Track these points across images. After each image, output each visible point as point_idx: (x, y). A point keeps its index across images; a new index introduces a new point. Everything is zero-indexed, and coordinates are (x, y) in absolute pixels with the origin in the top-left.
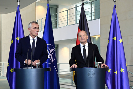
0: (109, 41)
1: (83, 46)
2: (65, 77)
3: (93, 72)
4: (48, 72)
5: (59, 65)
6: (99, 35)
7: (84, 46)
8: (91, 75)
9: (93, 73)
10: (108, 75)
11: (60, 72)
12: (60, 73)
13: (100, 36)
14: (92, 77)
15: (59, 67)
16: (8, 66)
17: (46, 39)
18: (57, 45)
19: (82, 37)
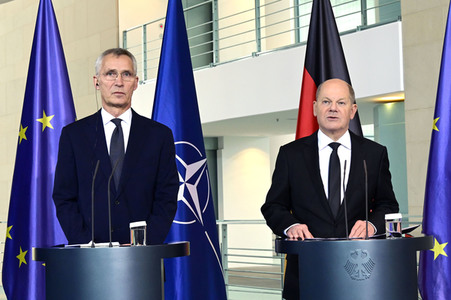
0: (437, 124)
1: (331, 145)
2: (250, 278)
3: (369, 257)
4: (178, 259)
5: (225, 230)
6: (400, 92)
7: (335, 146)
8: (360, 268)
9: (366, 260)
10: (434, 267)
11: (229, 258)
12: (232, 262)
13: (401, 97)
14: (361, 277)
15: (225, 237)
16: (7, 239)
17: (169, 120)
18: (216, 140)
19: (333, 108)
